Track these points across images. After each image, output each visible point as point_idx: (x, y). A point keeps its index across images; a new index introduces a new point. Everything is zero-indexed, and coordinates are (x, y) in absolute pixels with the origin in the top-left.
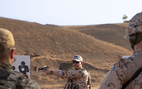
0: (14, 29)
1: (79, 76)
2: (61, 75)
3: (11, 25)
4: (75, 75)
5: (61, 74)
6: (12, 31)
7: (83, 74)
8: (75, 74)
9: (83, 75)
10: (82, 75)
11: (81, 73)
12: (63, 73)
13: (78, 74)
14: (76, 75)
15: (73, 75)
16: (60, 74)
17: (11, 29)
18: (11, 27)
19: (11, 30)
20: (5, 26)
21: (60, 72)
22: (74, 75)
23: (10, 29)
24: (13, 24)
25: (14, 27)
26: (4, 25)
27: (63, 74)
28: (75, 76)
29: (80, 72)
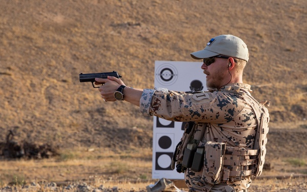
0: (302, 15)
1: (217, 117)
2: (148, 109)
3: (294, 4)
4: (200, 111)
5: (147, 106)
6: (294, 21)
7: (231, 111)
8: (203, 110)
9: (232, 115)
10: (227, 113)
11: (224, 108)
12: (154, 101)
13: (211, 110)
14: (204, 113)
15: (191, 111)
16: (142, 104)
17: (293, 16)
18: (293, 11)
19: (294, 18)
20: (279, 8)
21: (145, 99)
22: (196, 113)
23: (290, 15)
24: (299, 3)
25: (301, 9)
26: (278, 4)
27: (156, 104)
28: (199, 115)
29: (221, 104)
